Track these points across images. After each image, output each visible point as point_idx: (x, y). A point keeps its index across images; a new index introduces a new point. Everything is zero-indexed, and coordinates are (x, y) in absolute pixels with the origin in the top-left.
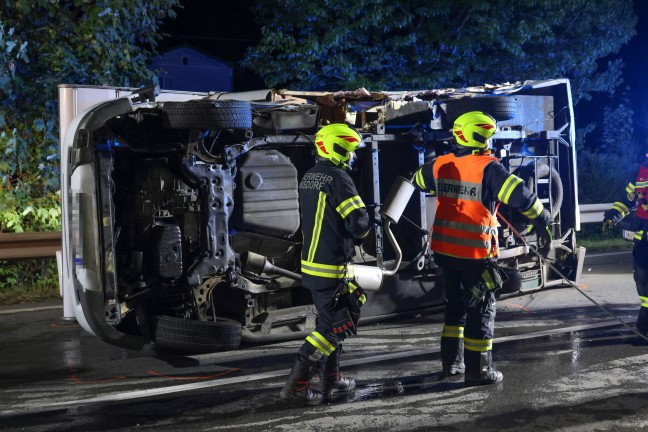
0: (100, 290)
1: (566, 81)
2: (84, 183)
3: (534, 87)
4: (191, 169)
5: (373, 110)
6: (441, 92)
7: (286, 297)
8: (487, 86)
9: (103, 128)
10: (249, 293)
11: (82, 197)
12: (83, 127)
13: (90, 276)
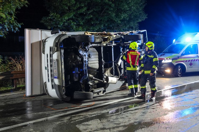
0: (61, 85)
1: (146, 30)
2: (58, 56)
3: (141, 32)
4: (80, 52)
5: (106, 37)
6: (122, 33)
7: (96, 86)
8: (130, 31)
9: (61, 42)
10: (90, 85)
11: (57, 60)
12: (57, 42)
13: (59, 81)
